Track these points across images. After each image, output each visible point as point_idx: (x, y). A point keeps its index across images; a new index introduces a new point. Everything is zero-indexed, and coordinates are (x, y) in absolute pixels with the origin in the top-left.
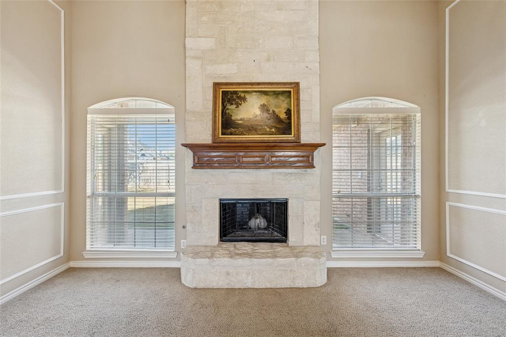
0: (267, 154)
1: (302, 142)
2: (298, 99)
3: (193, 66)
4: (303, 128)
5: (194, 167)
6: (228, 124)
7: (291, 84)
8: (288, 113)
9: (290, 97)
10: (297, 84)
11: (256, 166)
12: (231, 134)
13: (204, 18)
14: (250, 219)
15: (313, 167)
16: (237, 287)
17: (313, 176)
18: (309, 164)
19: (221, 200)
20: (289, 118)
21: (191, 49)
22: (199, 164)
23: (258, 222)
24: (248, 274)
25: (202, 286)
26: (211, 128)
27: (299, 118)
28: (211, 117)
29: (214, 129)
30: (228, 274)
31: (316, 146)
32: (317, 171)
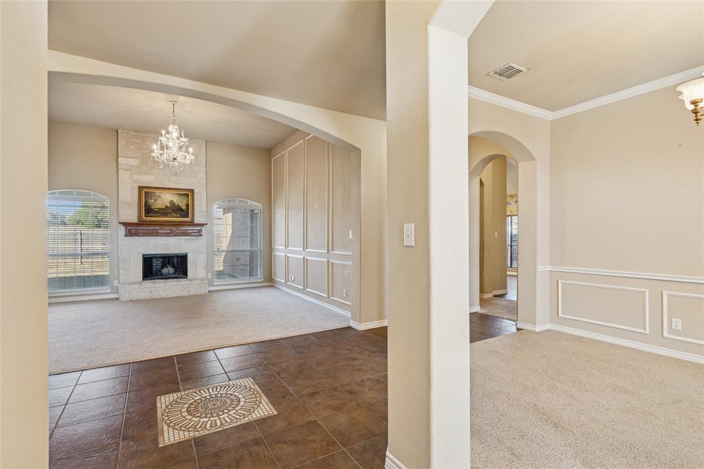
0: (174, 228)
1: (196, 222)
2: (193, 199)
3: (123, 174)
4: (196, 214)
5: (126, 236)
6: (149, 210)
7: (188, 190)
8: (187, 206)
9: (188, 197)
10: (192, 191)
11: (167, 235)
12: (151, 217)
13: (131, 147)
14: (162, 268)
15: (201, 235)
16: (157, 297)
17: (202, 241)
18: (199, 234)
19: (143, 255)
20: (188, 209)
21: (122, 164)
22: (129, 234)
23: (169, 270)
24: (163, 291)
25: (135, 299)
26: (137, 213)
27: (193, 209)
28: (137, 206)
29: (140, 214)
30: (151, 291)
31: (203, 225)
32: (204, 237)
